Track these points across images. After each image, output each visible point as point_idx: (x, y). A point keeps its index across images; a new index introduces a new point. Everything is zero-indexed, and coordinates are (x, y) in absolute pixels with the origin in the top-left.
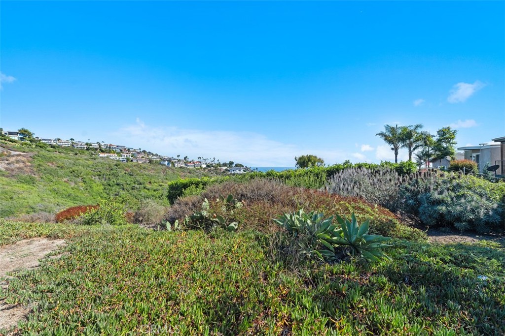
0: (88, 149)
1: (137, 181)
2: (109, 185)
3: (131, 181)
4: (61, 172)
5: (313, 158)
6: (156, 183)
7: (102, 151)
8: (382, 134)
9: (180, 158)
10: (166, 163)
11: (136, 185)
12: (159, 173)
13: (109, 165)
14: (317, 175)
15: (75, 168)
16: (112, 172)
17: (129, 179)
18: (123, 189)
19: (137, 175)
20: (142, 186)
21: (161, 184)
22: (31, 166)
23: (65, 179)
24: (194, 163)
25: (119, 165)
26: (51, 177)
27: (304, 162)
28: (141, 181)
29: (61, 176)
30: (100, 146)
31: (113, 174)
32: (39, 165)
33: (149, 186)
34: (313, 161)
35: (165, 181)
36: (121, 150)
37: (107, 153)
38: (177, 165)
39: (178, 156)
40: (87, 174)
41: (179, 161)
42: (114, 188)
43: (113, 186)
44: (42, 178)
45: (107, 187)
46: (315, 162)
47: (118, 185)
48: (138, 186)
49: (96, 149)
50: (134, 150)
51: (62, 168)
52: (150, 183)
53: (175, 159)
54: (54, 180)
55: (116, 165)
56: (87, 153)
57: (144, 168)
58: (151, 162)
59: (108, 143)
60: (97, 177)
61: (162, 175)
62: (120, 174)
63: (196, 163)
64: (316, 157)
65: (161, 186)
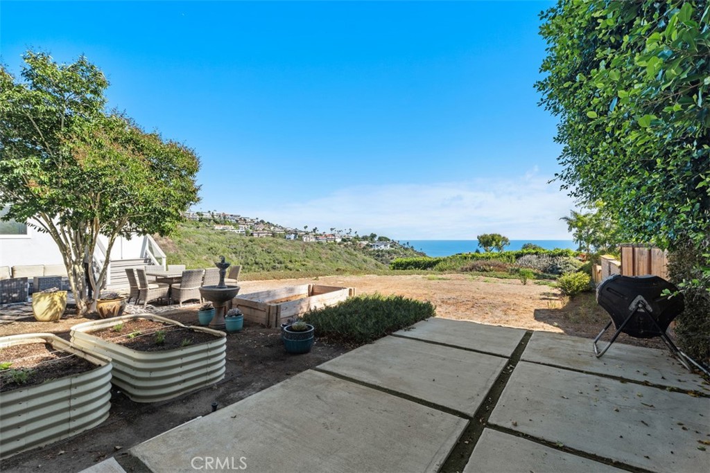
0: (201, 220)
1: (277, 260)
2: (248, 264)
3: (270, 259)
4: (200, 249)
5: (497, 237)
6: (298, 262)
7: (217, 223)
8: (566, 218)
9: (307, 230)
10: (292, 237)
11: (277, 264)
12: (297, 250)
13: (243, 240)
14: (509, 257)
15: (212, 245)
16: (247, 249)
17: (267, 258)
18: (263, 269)
19: (275, 252)
20: (283, 265)
21: (304, 263)
22: (173, 243)
23: (204, 257)
24: (326, 236)
25: (254, 240)
26: (192, 255)
27: (488, 242)
28: (282, 259)
29: (200, 254)
30: (213, 216)
31: (249, 252)
32: (179, 241)
33: (290, 265)
34: (497, 240)
35: (307, 259)
36: (238, 221)
37: (222, 224)
38: (306, 239)
39: (306, 227)
40: (224, 252)
41: (307, 233)
42: (253, 267)
43: (252, 265)
44: (186, 256)
45: (246, 266)
47: (257, 263)
48: (279, 266)
49: (210, 220)
50: (252, 220)
51: (200, 245)
52: (291, 261)
53: (301, 231)
54: (196, 259)
55: (251, 241)
56: (201, 224)
57: (281, 244)
58: (274, 235)
59: (221, 212)
60: (233, 255)
61: (301, 252)
62: (257, 251)
63: (329, 235)
64: (499, 236)
65: (304, 265)
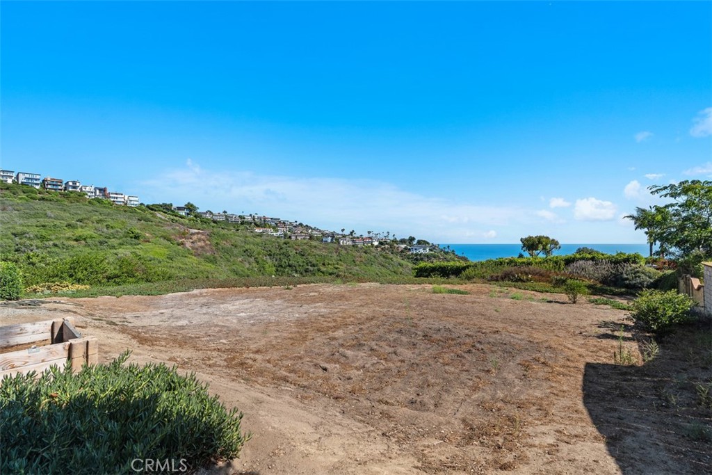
0: (242, 223)
1: (310, 262)
2: (281, 266)
3: (304, 262)
4: (236, 251)
5: (544, 239)
6: (331, 265)
7: (257, 226)
8: (633, 217)
9: (344, 233)
10: (329, 239)
11: (309, 267)
12: (330, 252)
13: (278, 242)
15: (247, 247)
16: (282, 251)
17: (301, 260)
18: (296, 272)
19: (308, 255)
20: (316, 268)
21: (336, 266)
22: (210, 245)
23: (240, 259)
24: (363, 239)
25: (288, 243)
26: (228, 256)
27: (533, 245)
28: (314, 262)
29: (236, 256)
30: (254, 219)
31: (283, 254)
32: (217, 243)
33: (323, 269)
34: (544, 243)
35: (340, 262)
36: (278, 224)
37: (262, 227)
38: (343, 242)
39: (343, 230)
40: (259, 254)
41: (344, 236)
42: (287, 270)
43: (285, 268)
44: (221, 258)
45: (279, 269)
46: (547, 244)
47: (290, 266)
48: (311, 268)
49: (251, 223)
50: (290, 223)
51: (236, 247)
52: (324, 264)
53: (338, 234)
54: (232, 260)
55: (285, 243)
56: (242, 227)
57: (315, 247)
58: (311, 238)
59: (261, 215)
60: (268, 257)
61: (335, 255)
62: (291, 254)
63: (366, 238)
64: (547, 238)
65: (336, 268)
